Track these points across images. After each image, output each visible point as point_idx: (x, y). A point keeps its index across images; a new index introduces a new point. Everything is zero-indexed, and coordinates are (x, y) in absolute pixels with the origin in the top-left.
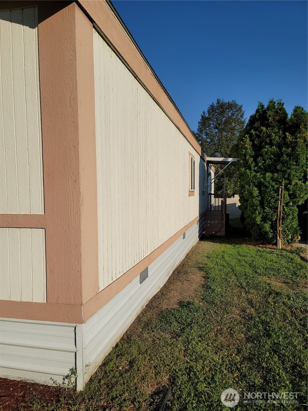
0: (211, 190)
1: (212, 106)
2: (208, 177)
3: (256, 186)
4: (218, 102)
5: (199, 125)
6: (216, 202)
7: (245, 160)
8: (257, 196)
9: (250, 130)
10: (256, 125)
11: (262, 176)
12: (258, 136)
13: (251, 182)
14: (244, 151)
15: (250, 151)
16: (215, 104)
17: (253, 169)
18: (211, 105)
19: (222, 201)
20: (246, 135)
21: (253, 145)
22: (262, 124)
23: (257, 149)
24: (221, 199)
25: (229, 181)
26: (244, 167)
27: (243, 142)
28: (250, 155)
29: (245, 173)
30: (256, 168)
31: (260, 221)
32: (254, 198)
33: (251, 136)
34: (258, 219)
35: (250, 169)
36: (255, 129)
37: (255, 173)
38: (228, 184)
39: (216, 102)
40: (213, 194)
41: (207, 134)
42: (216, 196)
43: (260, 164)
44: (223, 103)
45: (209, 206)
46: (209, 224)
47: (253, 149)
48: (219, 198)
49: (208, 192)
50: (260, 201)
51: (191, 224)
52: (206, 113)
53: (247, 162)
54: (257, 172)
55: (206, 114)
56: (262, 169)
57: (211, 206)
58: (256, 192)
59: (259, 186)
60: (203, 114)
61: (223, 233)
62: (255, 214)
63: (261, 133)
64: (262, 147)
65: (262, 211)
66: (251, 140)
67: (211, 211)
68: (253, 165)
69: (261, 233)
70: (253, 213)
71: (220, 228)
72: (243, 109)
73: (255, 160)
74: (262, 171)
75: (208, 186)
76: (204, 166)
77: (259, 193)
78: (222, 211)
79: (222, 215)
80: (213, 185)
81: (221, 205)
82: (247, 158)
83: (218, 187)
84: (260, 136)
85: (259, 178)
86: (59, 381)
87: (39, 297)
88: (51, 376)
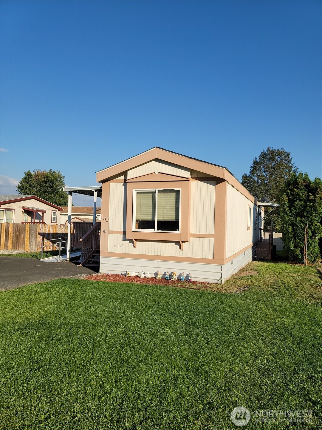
0: (261, 226)
1: (263, 154)
2: (259, 216)
3: (291, 225)
4: (268, 150)
5: (251, 169)
6: (265, 236)
7: (284, 208)
8: (292, 232)
9: (287, 190)
10: (291, 187)
11: (294, 219)
12: (292, 195)
13: (288, 223)
14: (283, 203)
15: (287, 203)
16: (266, 152)
17: (289, 214)
18: (262, 152)
19: (270, 234)
20: (284, 193)
21: (289, 200)
22: (295, 187)
23: (292, 202)
24: (269, 233)
25: (277, 218)
26: (283, 213)
27: (282, 197)
28: (287, 206)
29: (284, 217)
30: (291, 214)
31: (293, 248)
32: (289, 233)
33: (287, 193)
34: (292, 246)
35: (287, 214)
36: (290, 190)
37: (290, 217)
38: (276, 220)
39: (267, 150)
40: (263, 229)
41: (258, 177)
42: (266, 230)
43: (293, 212)
44: (273, 151)
45: (260, 238)
46: (260, 251)
47: (289, 202)
48: (268, 232)
49: (258, 227)
50: (293, 235)
51: (247, 248)
52: (258, 158)
53: (285, 210)
54: (291, 216)
55: (257, 160)
56: (295, 215)
57: (261, 238)
58: (290, 229)
59: (293, 225)
60: (254, 160)
61: (270, 257)
62: (290, 243)
63: (294, 193)
64: (295, 201)
65: (295, 241)
66: (287, 196)
67: (261, 241)
68: (289, 212)
69: (294, 255)
70: (289, 242)
71: (267, 254)
72: (291, 156)
73: (290, 209)
74: (294, 216)
75: (259, 223)
76: (256, 209)
77: (292, 230)
78: (269, 242)
79: (270, 245)
80: (263, 222)
81: (269, 238)
82: (285, 207)
83: (267, 223)
84: (294, 195)
85: (292, 220)
86: (216, 282)
87: (211, 257)
88: (214, 280)
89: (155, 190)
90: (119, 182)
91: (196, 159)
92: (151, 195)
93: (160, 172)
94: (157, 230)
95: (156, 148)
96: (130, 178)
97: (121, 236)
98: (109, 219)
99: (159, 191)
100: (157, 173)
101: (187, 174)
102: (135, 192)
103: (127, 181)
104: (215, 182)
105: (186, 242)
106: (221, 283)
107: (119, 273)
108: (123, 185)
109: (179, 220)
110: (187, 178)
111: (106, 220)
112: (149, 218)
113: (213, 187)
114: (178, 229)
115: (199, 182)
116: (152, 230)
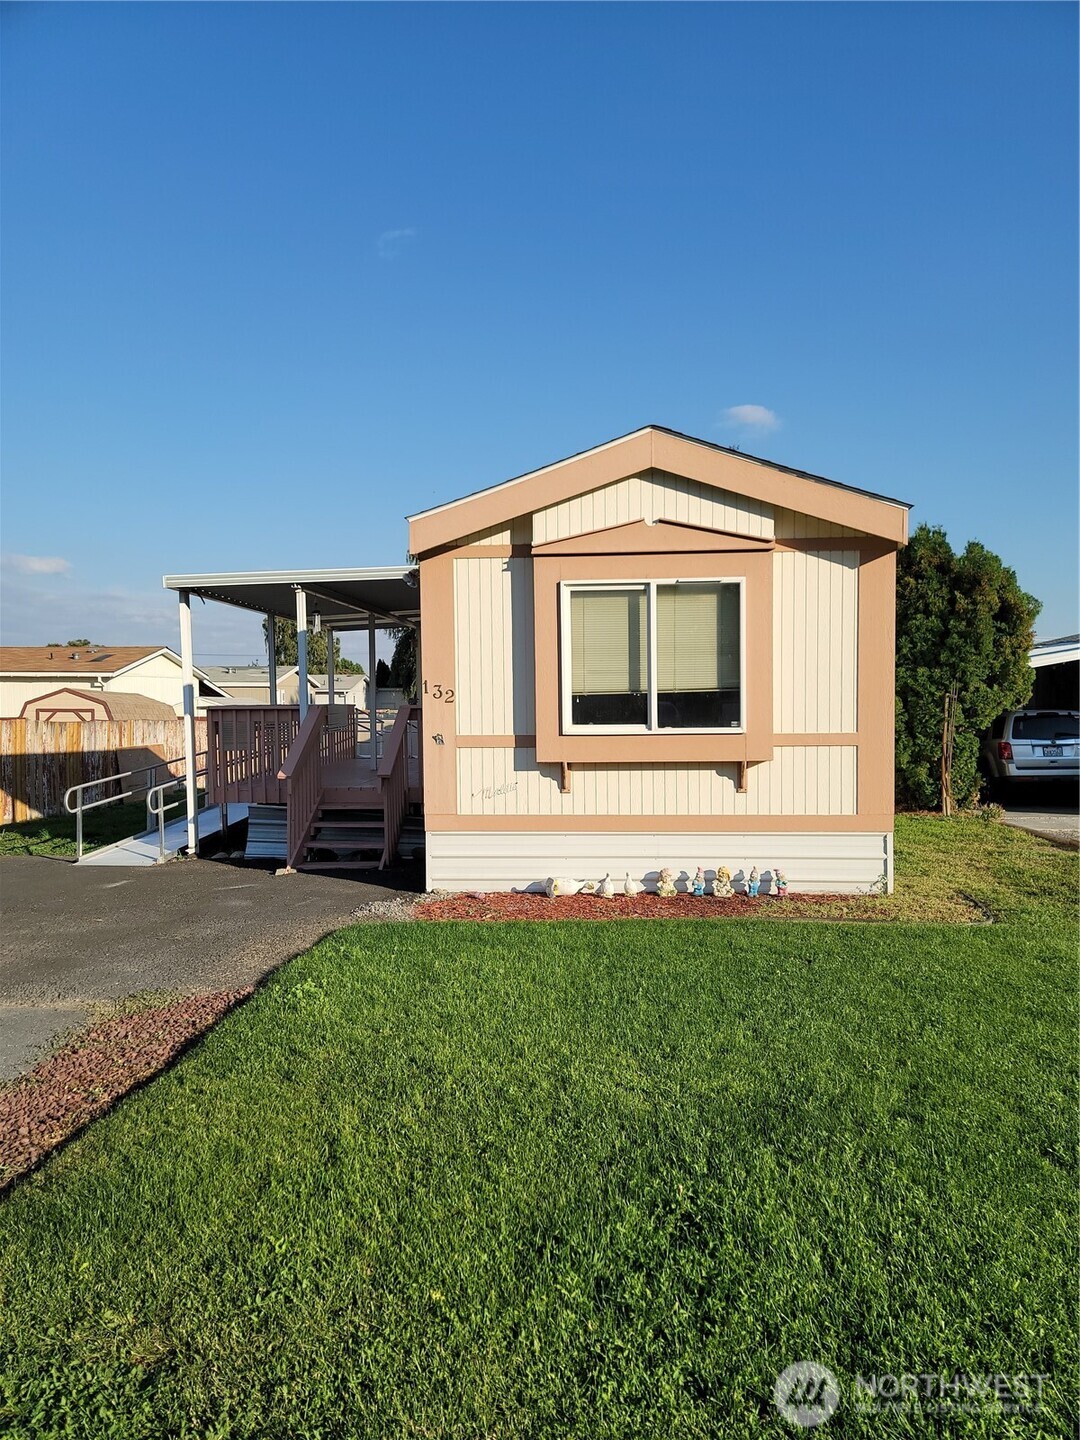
11: (908, 673)
22: (908, 572)
31: (907, 762)
34: (903, 760)
43: (905, 651)
50: (906, 722)
56: (910, 659)
58: (897, 704)
59: (904, 692)
62: (897, 748)
63: (905, 590)
64: (908, 618)
65: (911, 744)
85: (903, 677)
86: (866, 889)
87: (849, 810)
88: (857, 884)
89: (648, 585)
90: (490, 552)
91: (802, 474)
92: (624, 601)
93: (662, 517)
94: (659, 727)
95: (649, 430)
96: (543, 541)
97: (509, 754)
98: (456, 694)
99: (661, 589)
100: (649, 522)
101: (764, 527)
102: (566, 593)
103: (534, 551)
104: (858, 553)
105: (758, 762)
106: (885, 892)
107: (506, 888)
108: (505, 566)
109: (739, 688)
110: (767, 541)
111: (444, 696)
112: (619, 684)
113: (850, 574)
114: (738, 718)
115: (800, 555)
116: (640, 729)
